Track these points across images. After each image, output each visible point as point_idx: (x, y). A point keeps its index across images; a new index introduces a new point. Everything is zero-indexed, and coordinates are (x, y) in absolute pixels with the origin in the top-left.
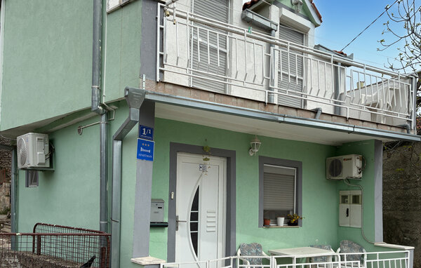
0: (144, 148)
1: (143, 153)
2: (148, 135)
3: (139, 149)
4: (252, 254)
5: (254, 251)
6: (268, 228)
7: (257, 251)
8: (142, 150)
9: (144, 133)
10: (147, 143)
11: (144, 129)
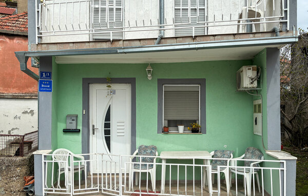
0: (44, 84)
1: (43, 88)
2: (47, 76)
3: (40, 86)
4: (147, 154)
5: (149, 151)
6: (167, 134)
7: (151, 151)
8: (42, 86)
9: (44, 76)
10: (47, 81)
11: (44, 74)
